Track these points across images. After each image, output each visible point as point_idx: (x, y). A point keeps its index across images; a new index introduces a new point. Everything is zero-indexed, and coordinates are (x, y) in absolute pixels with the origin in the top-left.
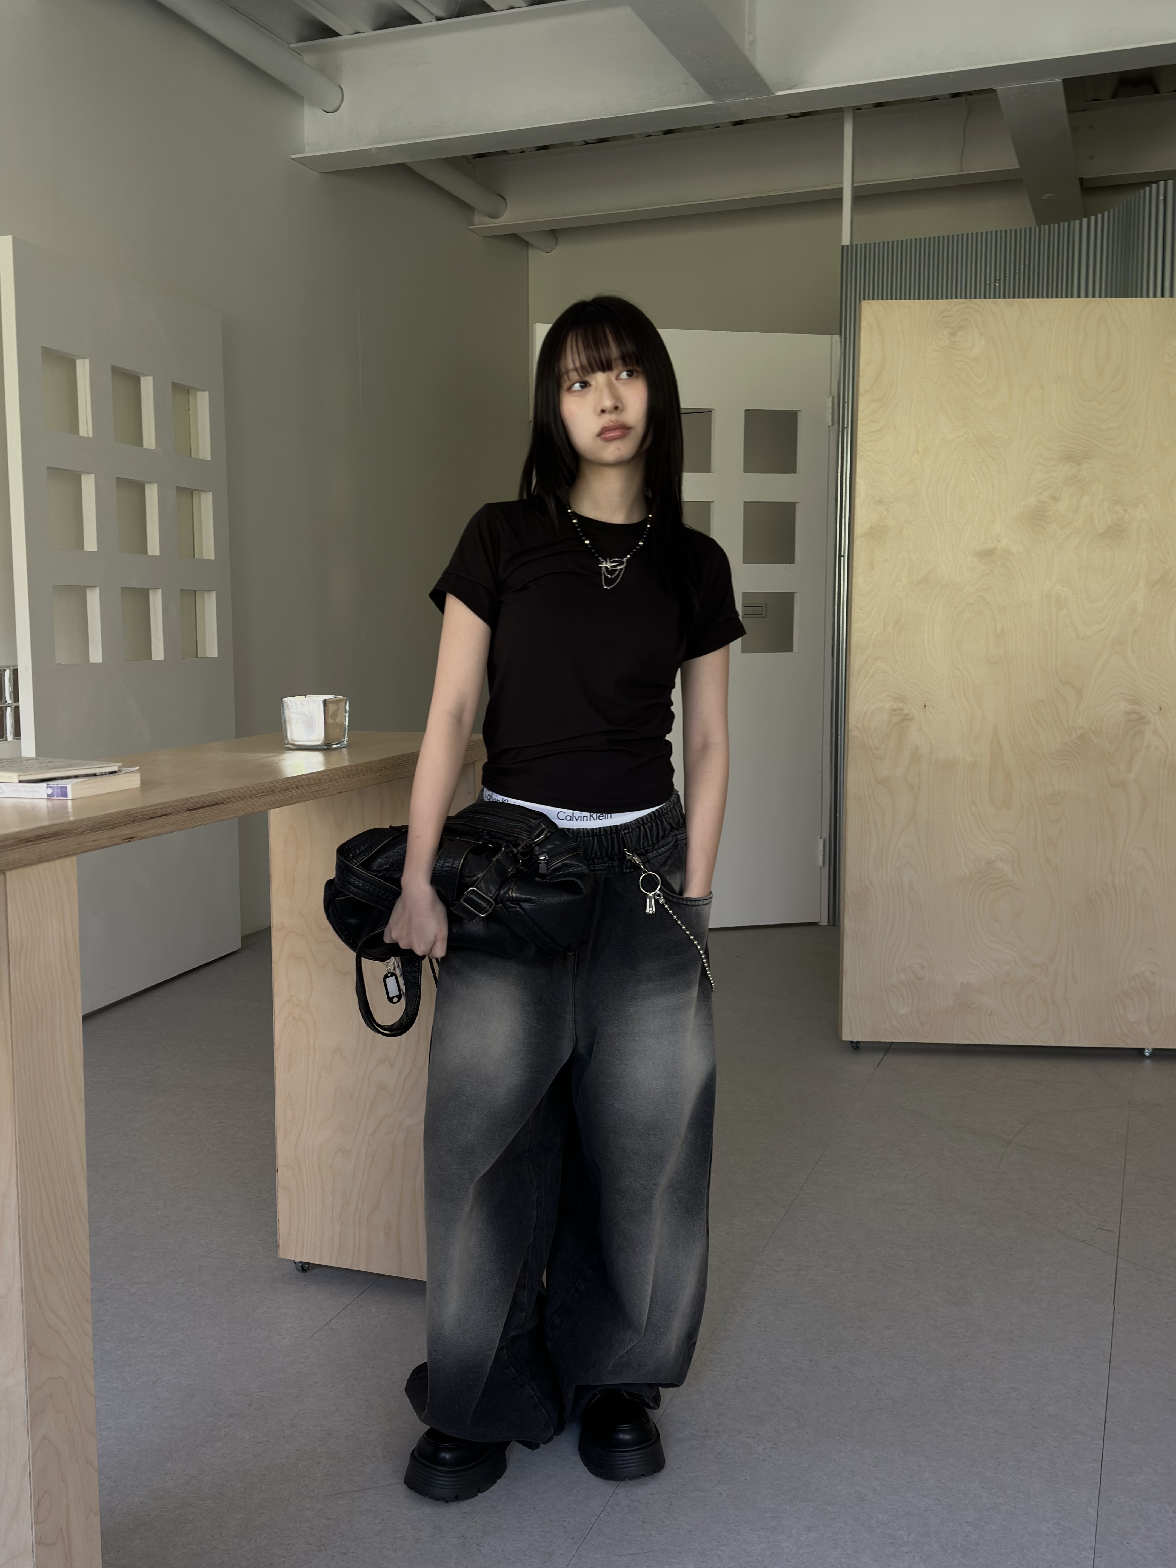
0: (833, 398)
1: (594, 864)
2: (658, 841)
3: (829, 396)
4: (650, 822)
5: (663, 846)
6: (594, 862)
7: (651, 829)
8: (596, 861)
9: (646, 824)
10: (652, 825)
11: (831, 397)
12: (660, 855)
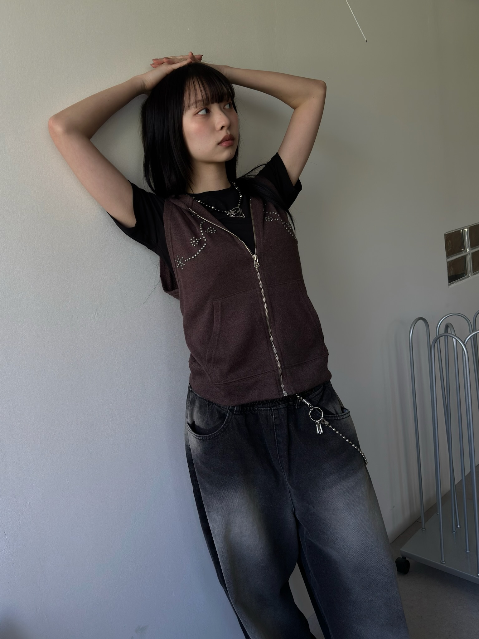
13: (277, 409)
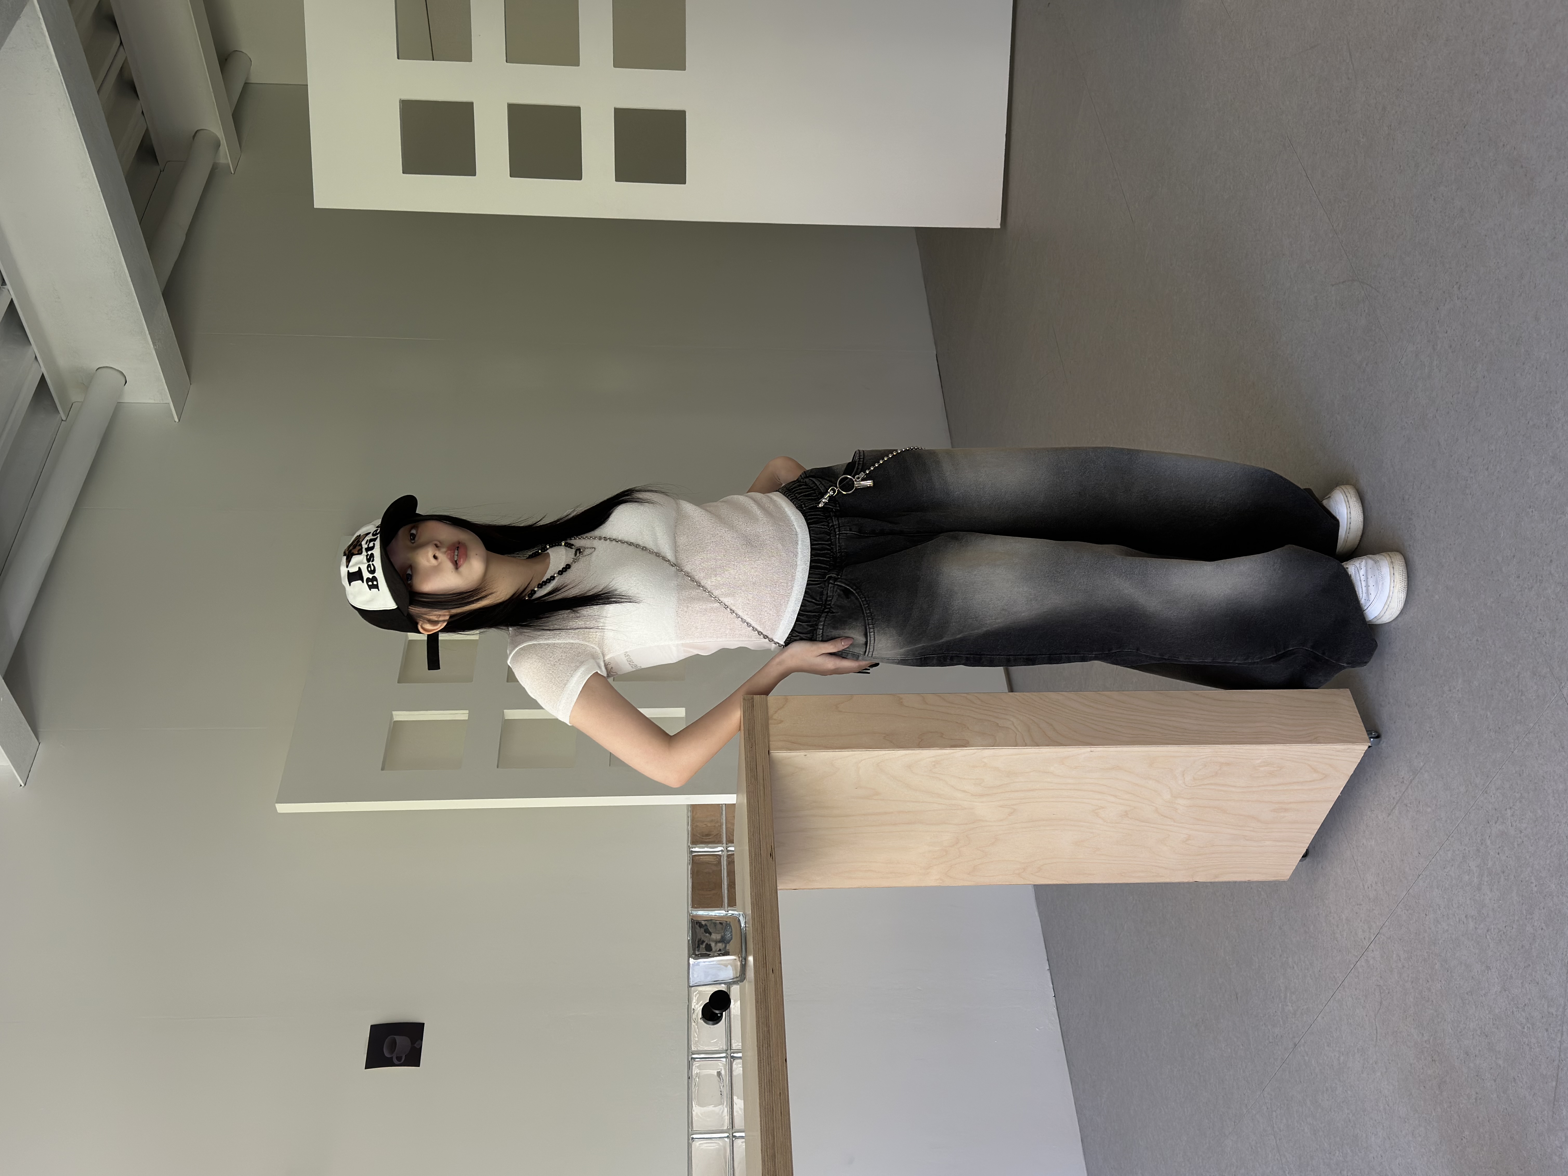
1: (833, 526)
2: (811, 488)
4: (795, 494)
5: (814, 483)
6: (832, 526)
7: (800, 493)
8: (830, 525)
9: (796, 497)
10: (797, 493)
12: (821, 483)
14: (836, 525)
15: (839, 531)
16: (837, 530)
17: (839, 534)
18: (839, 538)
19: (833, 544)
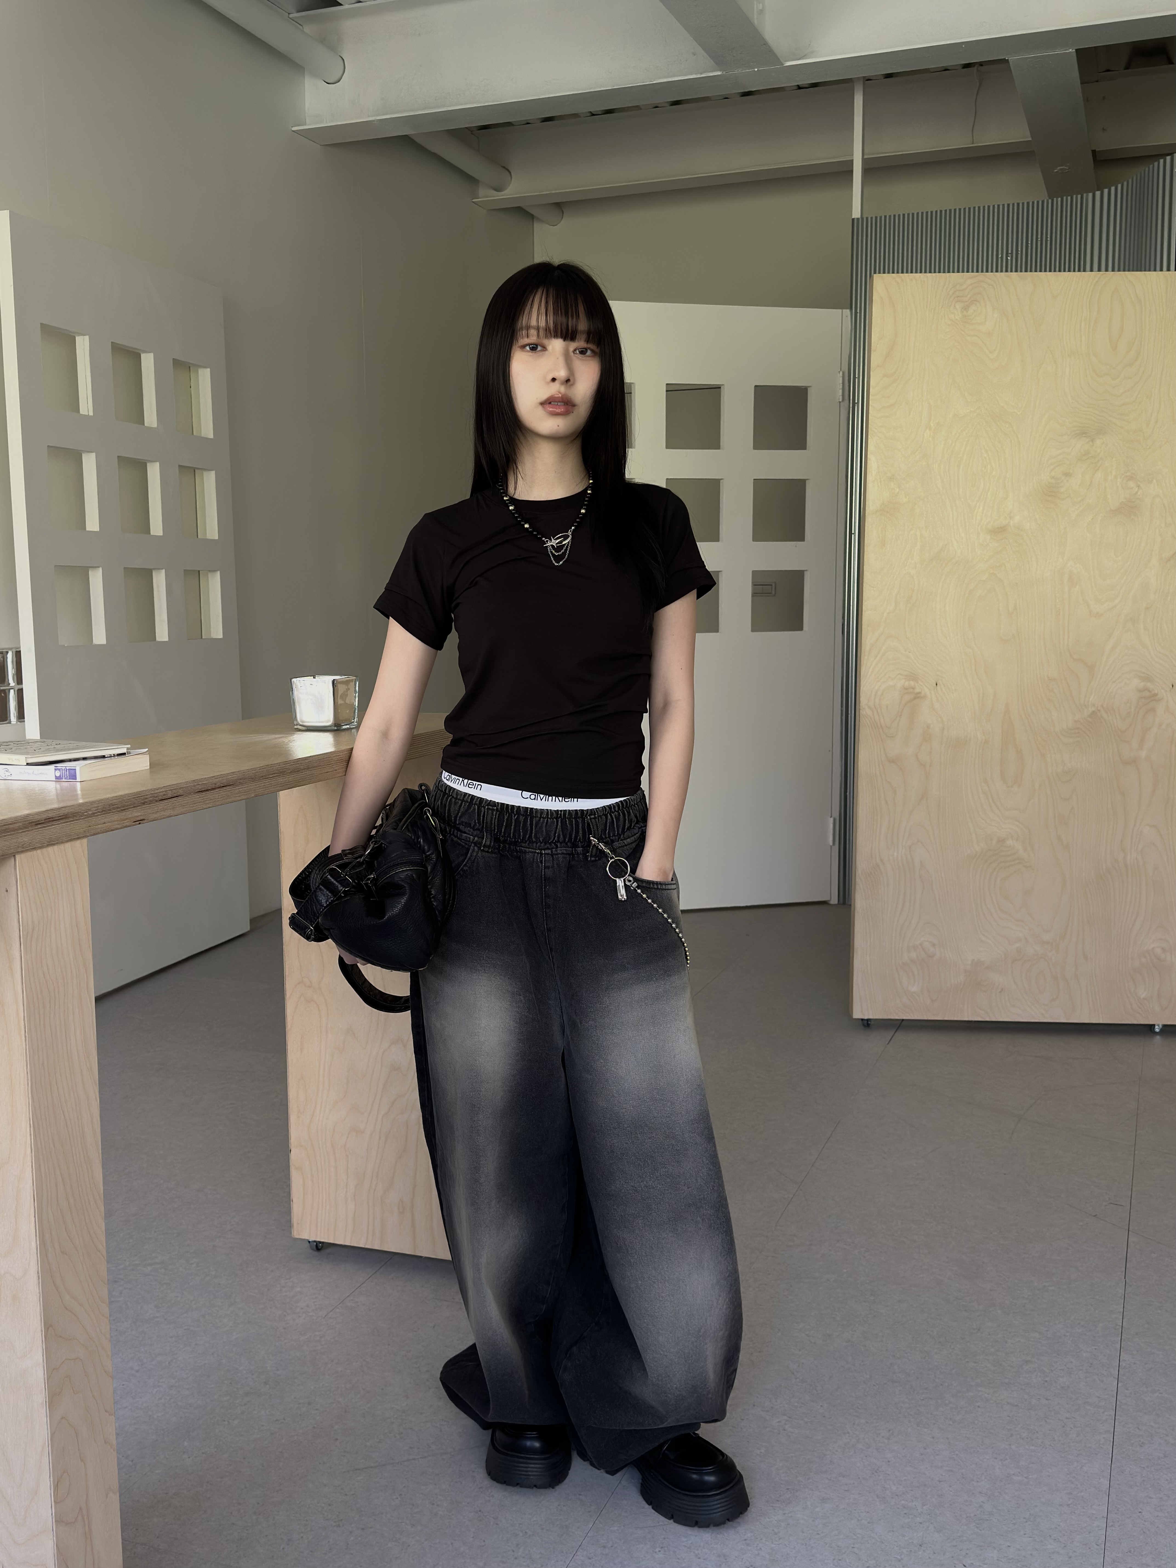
0: (843, 373)
2: (623, 832)
3: (839, 372)
4: (618, 812)
7: (618, 819)
8: (559, 845)
9: (612, 813)
10: (619, 814)
11: (841, 373)
12: (626, 845)
13: (552, 855)
14: (557, 851)
15: (545, 854)
16: (549, 851)
17: (541, 854)
18: (535, 852)
19: (530, 845)
